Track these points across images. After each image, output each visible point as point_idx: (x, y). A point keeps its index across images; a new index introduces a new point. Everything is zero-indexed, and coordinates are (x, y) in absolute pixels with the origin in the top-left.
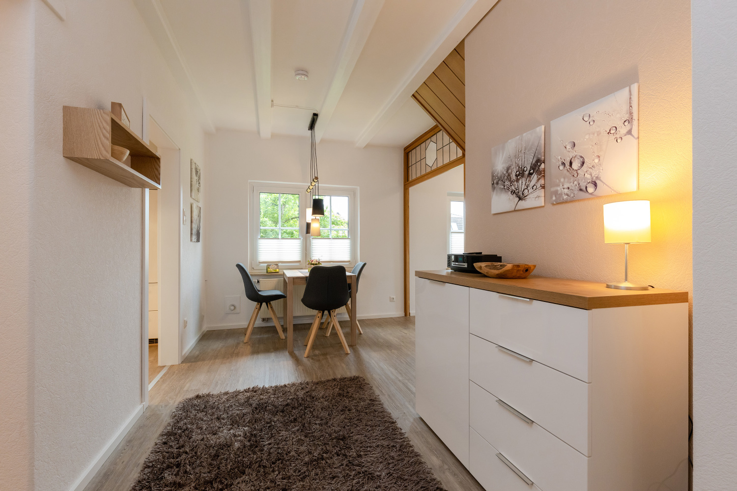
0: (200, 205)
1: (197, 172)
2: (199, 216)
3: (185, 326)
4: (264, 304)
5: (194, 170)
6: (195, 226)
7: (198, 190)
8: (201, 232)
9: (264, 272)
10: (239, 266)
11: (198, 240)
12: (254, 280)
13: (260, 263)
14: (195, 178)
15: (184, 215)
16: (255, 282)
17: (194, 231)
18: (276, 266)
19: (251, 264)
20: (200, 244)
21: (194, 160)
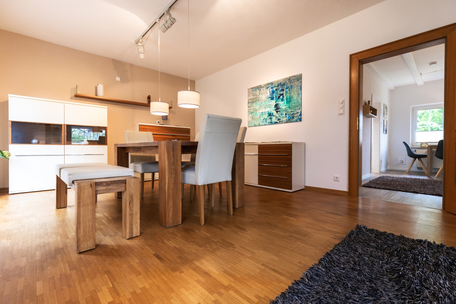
0: (387, 120)
1: (386, 107)
2: (387, 124)
3: (381, 162)
4: (417, 159)
5: (385, 108)
6: (385, 128)
7: (386, 114)
8: (387, 130)
9: (420, 147)
10: (404, 143)
11: (386, 133)
12: (413, 150)
13: (417, 143)
14: (385, 110)
15: (381, 124)
16: (414, 151)
17: (385, 130)
18: (426, 144)
19: (412, 143)
20: (387, 135)
21: (385, 104)
